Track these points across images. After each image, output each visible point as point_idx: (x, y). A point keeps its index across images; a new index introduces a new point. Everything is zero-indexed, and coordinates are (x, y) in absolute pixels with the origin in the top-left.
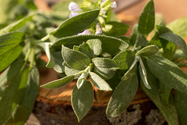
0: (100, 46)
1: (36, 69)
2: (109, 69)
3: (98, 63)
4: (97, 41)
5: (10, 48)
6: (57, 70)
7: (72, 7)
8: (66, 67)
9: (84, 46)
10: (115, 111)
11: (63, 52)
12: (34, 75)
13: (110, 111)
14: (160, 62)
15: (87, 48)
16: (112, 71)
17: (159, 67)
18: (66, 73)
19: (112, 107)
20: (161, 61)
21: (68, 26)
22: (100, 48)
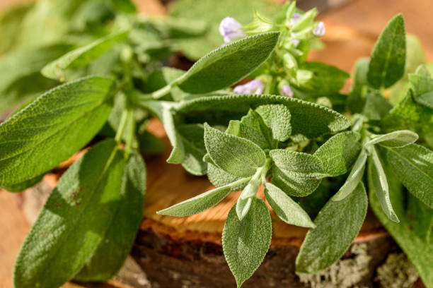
0: (288, 121)
1: (140, 158)
2: (307, 176)
3: (284, 161)
4: (280, 108)
5: (82, 114)
6: (189, 167)
7: (226, 29)
8: (209, 164)
9: (250, 120)
10: (317, 261)
11: (208, 139)
12: (135, 171)
13: (306, 261)
14: (418, 159)
15: (258, 122)
16: (313, 180)
17: (415, 169)
18: (212, 178)
19: (309, 254)
20: (421, 156)
21: (210, 67)
22: (287, 126)
